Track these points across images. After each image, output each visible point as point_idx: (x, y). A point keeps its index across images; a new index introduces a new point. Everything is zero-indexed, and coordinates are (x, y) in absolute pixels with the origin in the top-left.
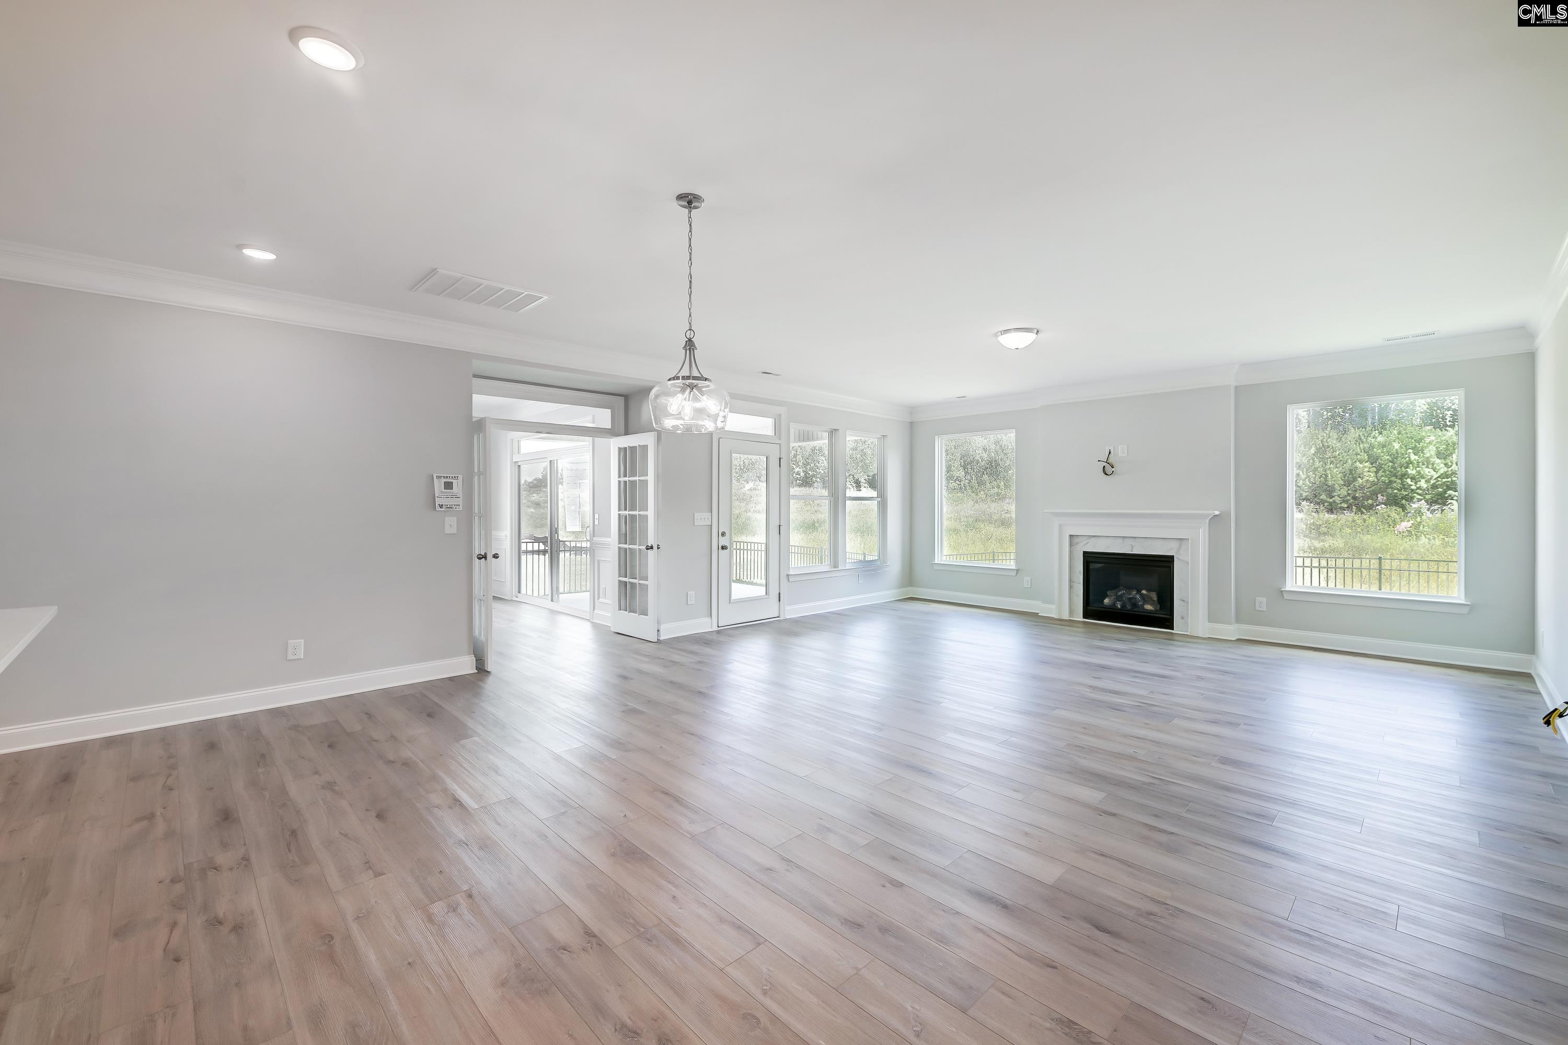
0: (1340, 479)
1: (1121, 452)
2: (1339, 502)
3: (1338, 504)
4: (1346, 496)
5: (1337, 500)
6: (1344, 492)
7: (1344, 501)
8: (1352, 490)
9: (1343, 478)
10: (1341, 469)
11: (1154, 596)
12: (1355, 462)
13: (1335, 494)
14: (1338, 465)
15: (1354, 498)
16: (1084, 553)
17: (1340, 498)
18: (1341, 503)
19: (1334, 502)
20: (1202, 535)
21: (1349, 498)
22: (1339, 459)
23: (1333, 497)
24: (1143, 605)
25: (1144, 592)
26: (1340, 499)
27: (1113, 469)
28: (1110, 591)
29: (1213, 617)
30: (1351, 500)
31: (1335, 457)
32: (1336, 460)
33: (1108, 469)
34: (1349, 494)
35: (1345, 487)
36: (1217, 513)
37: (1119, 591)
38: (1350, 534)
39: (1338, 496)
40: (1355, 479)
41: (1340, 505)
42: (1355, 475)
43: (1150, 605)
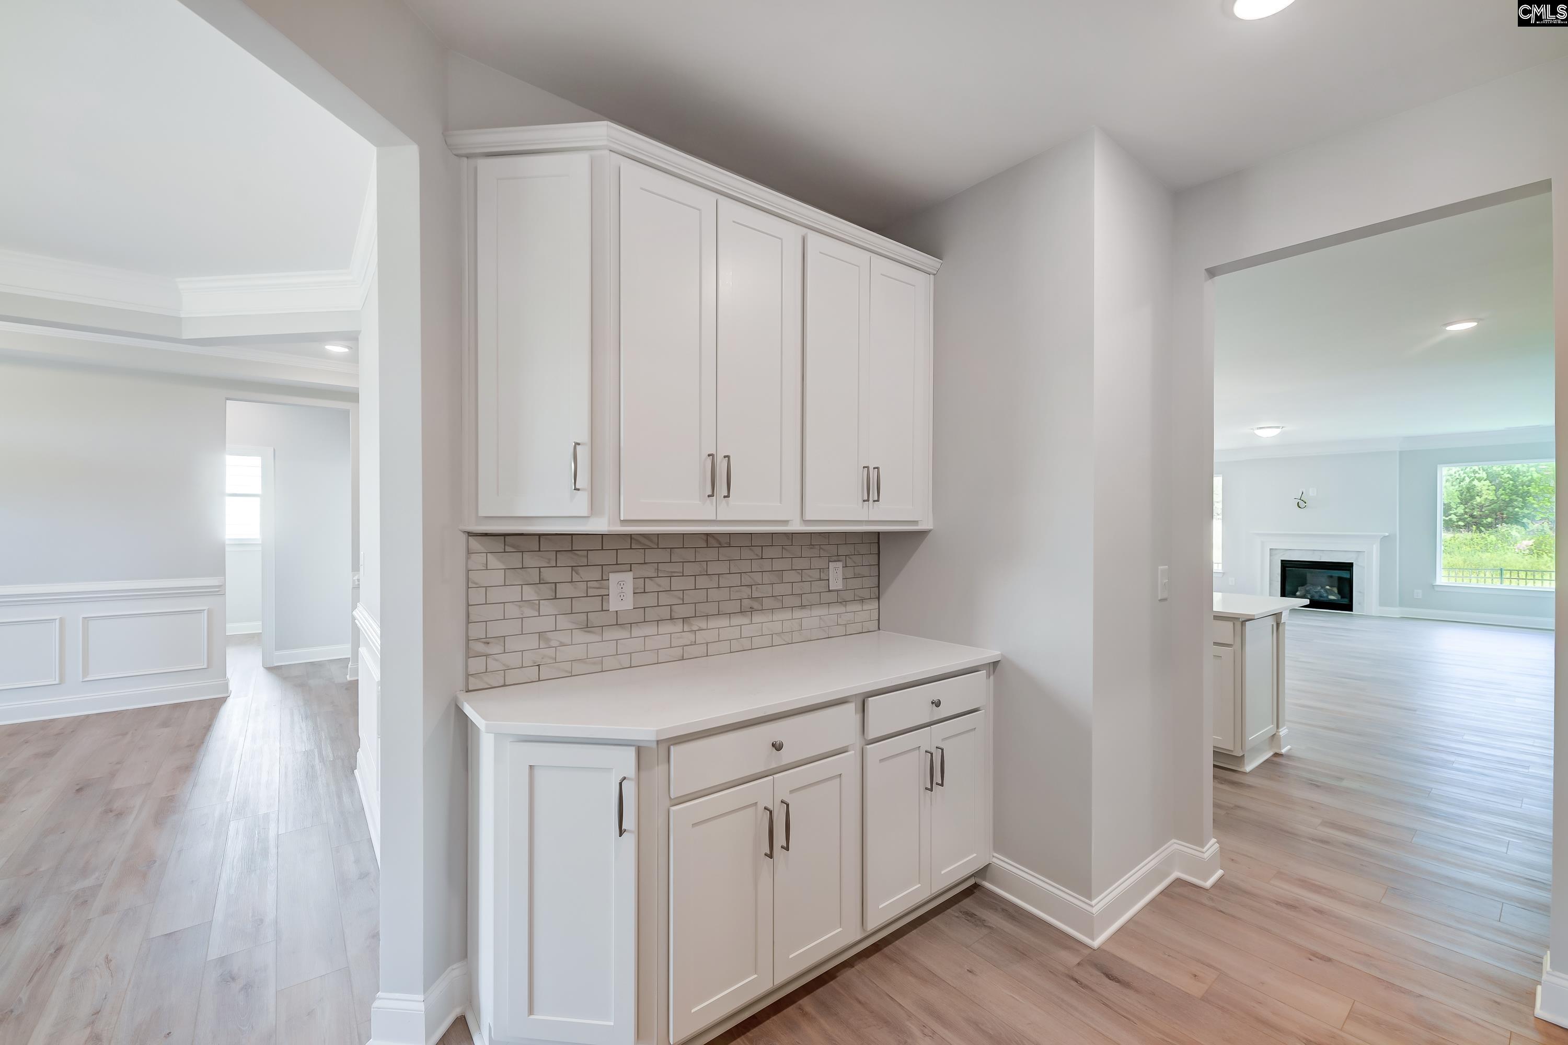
0: (1457, 497)
1: (1311, 493)
2: (1455, 520)
3: (1454, 522)
4: (1462, 515)
5: (1454, 518)
6: (1461, 510)
7: (1460, 520)
8: (1470, 509)
9: (1460, 497)
10: (1457, 487)
11: (1335, 590)
12: (1473, 480)
13: (1451, 512)
14: (1454, 483)
15: (1472, 516)
16: (1282, 561)
17: (1457, 516)
18: (1458, 521)
19: (1450, 520)
20: (1375, 549)
21: (1466, 516)
22: (1456, 478)
23: (1450, 515)
24: (1327, 597)
25: (1328, 587)
26: (1457, 518)
27: (1306, 504)
28: (1301, 587)
29: (1383, 602)
30: (1469, 519)
31: (1451, 475)
32: (1452, 478)
33: (1301, 504)
34: (1466, 513)
35: (1461, 505)
36: (1387, 534)
37: (1307, 587)
38: (1469, 552)
39: (1455, 514)
40: (1473, 498)
41: (1456, 524)
42: (1473, 494)
43: (1333, 596)
